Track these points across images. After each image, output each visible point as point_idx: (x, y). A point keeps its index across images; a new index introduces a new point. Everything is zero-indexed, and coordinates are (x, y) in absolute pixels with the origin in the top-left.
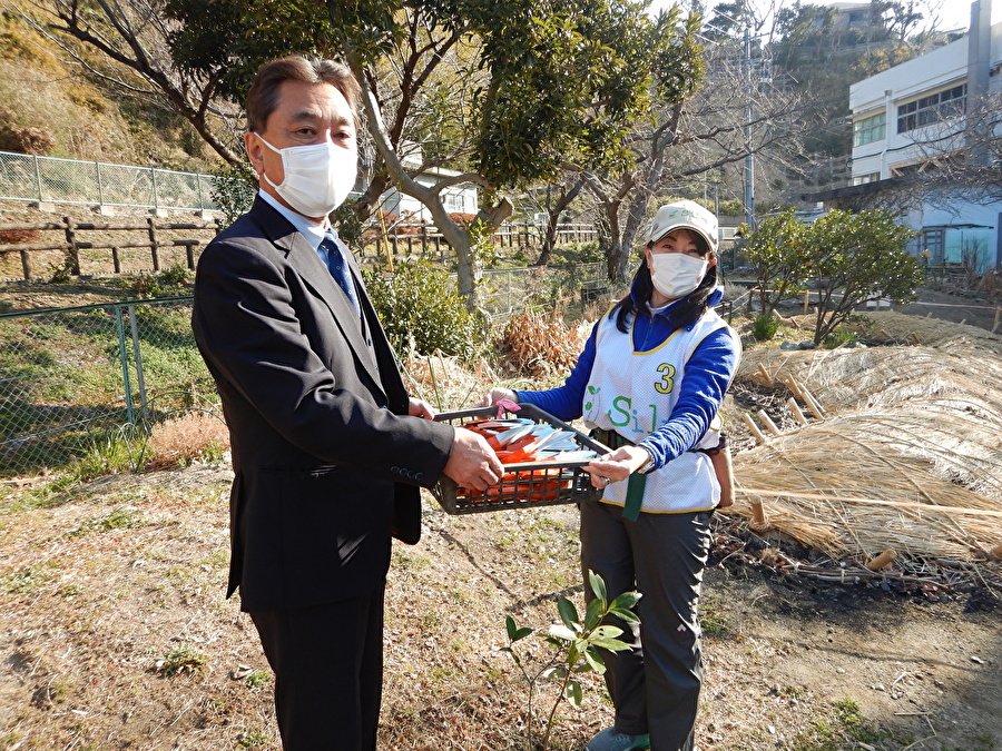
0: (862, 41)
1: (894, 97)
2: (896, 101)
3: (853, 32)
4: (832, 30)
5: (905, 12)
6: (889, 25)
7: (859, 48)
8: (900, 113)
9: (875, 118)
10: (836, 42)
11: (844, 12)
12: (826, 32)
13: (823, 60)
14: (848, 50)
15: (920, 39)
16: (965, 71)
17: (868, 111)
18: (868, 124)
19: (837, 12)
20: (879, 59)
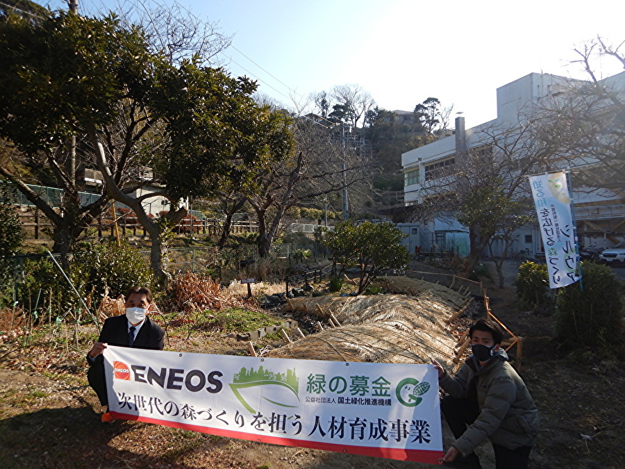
0: (410, 131)
1: (423, 161)
2: (423, 164)
3: (406, 126)
4: (395, 124)
5: (431, 118)
6: (423, 124)
7: (409, 134)
8: (426, 170)
9: (414, 172)
10: (397, 131)
11: (400, 115)
12: (392, 125)
13: (391, 139)
14: (403, 134)
15: (438, 132)
16: (454, 151)
17: (410, 168)
18: (411, 174)
19: (397, 115)
20: (419, 141)
